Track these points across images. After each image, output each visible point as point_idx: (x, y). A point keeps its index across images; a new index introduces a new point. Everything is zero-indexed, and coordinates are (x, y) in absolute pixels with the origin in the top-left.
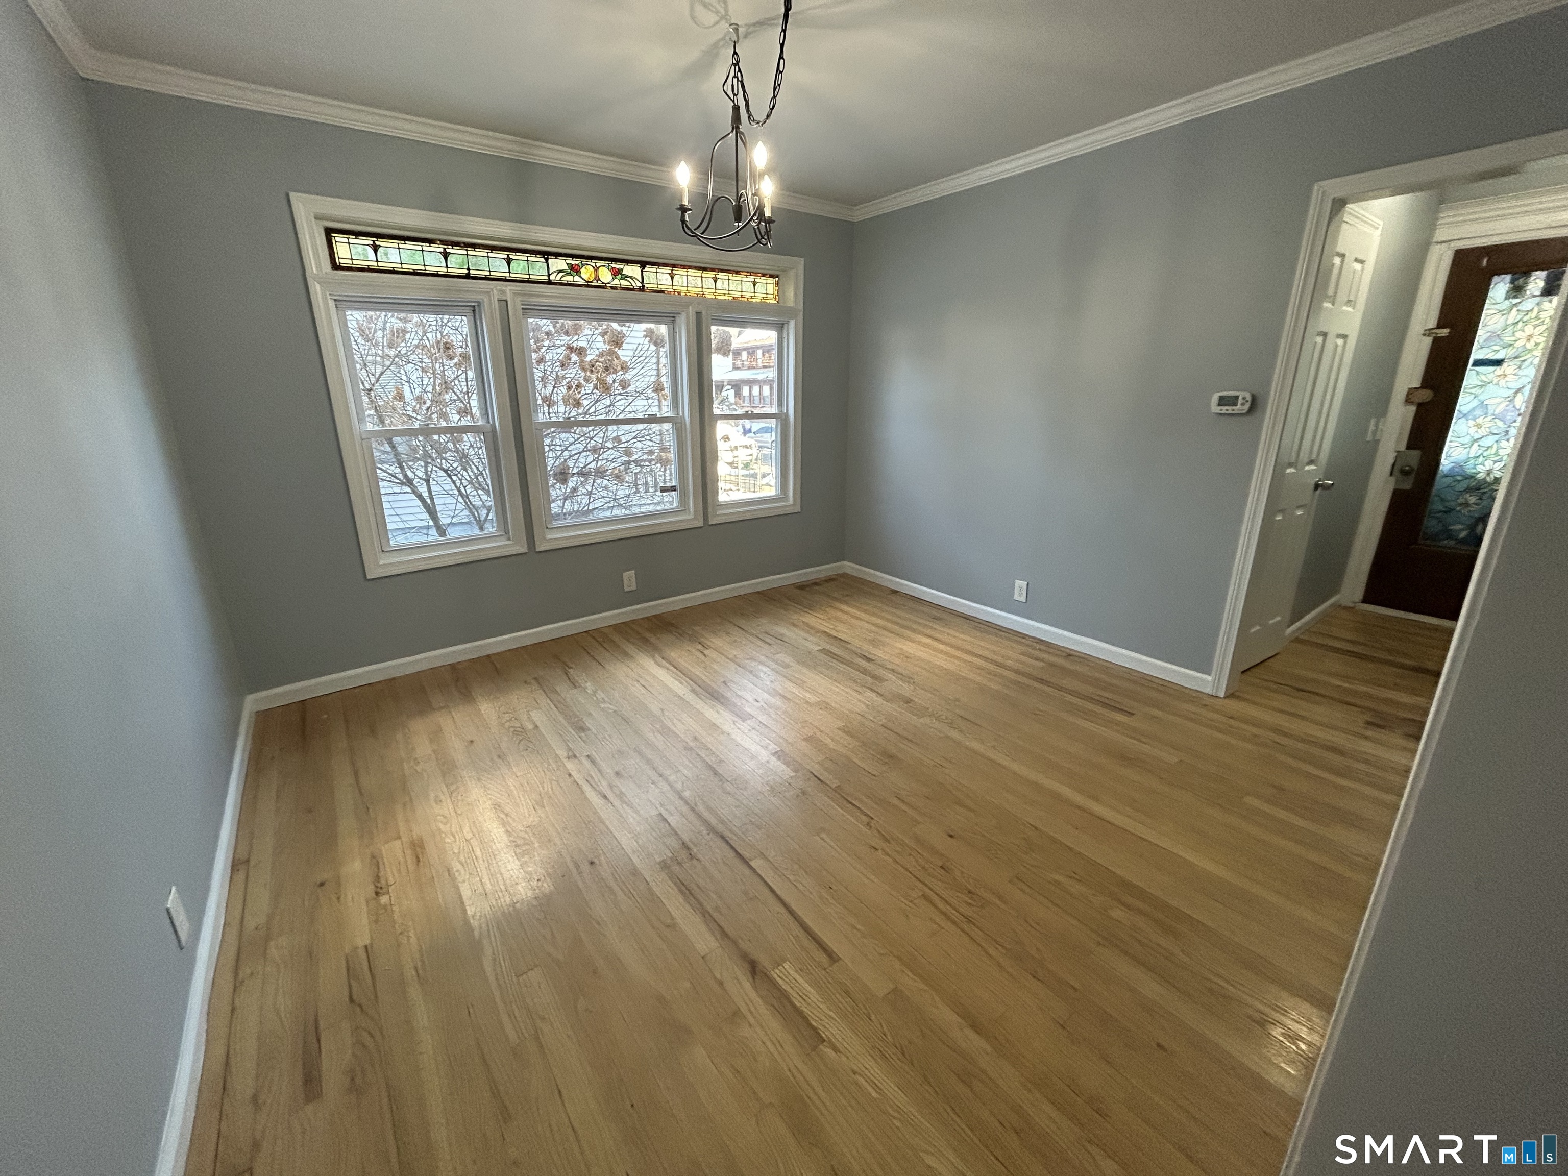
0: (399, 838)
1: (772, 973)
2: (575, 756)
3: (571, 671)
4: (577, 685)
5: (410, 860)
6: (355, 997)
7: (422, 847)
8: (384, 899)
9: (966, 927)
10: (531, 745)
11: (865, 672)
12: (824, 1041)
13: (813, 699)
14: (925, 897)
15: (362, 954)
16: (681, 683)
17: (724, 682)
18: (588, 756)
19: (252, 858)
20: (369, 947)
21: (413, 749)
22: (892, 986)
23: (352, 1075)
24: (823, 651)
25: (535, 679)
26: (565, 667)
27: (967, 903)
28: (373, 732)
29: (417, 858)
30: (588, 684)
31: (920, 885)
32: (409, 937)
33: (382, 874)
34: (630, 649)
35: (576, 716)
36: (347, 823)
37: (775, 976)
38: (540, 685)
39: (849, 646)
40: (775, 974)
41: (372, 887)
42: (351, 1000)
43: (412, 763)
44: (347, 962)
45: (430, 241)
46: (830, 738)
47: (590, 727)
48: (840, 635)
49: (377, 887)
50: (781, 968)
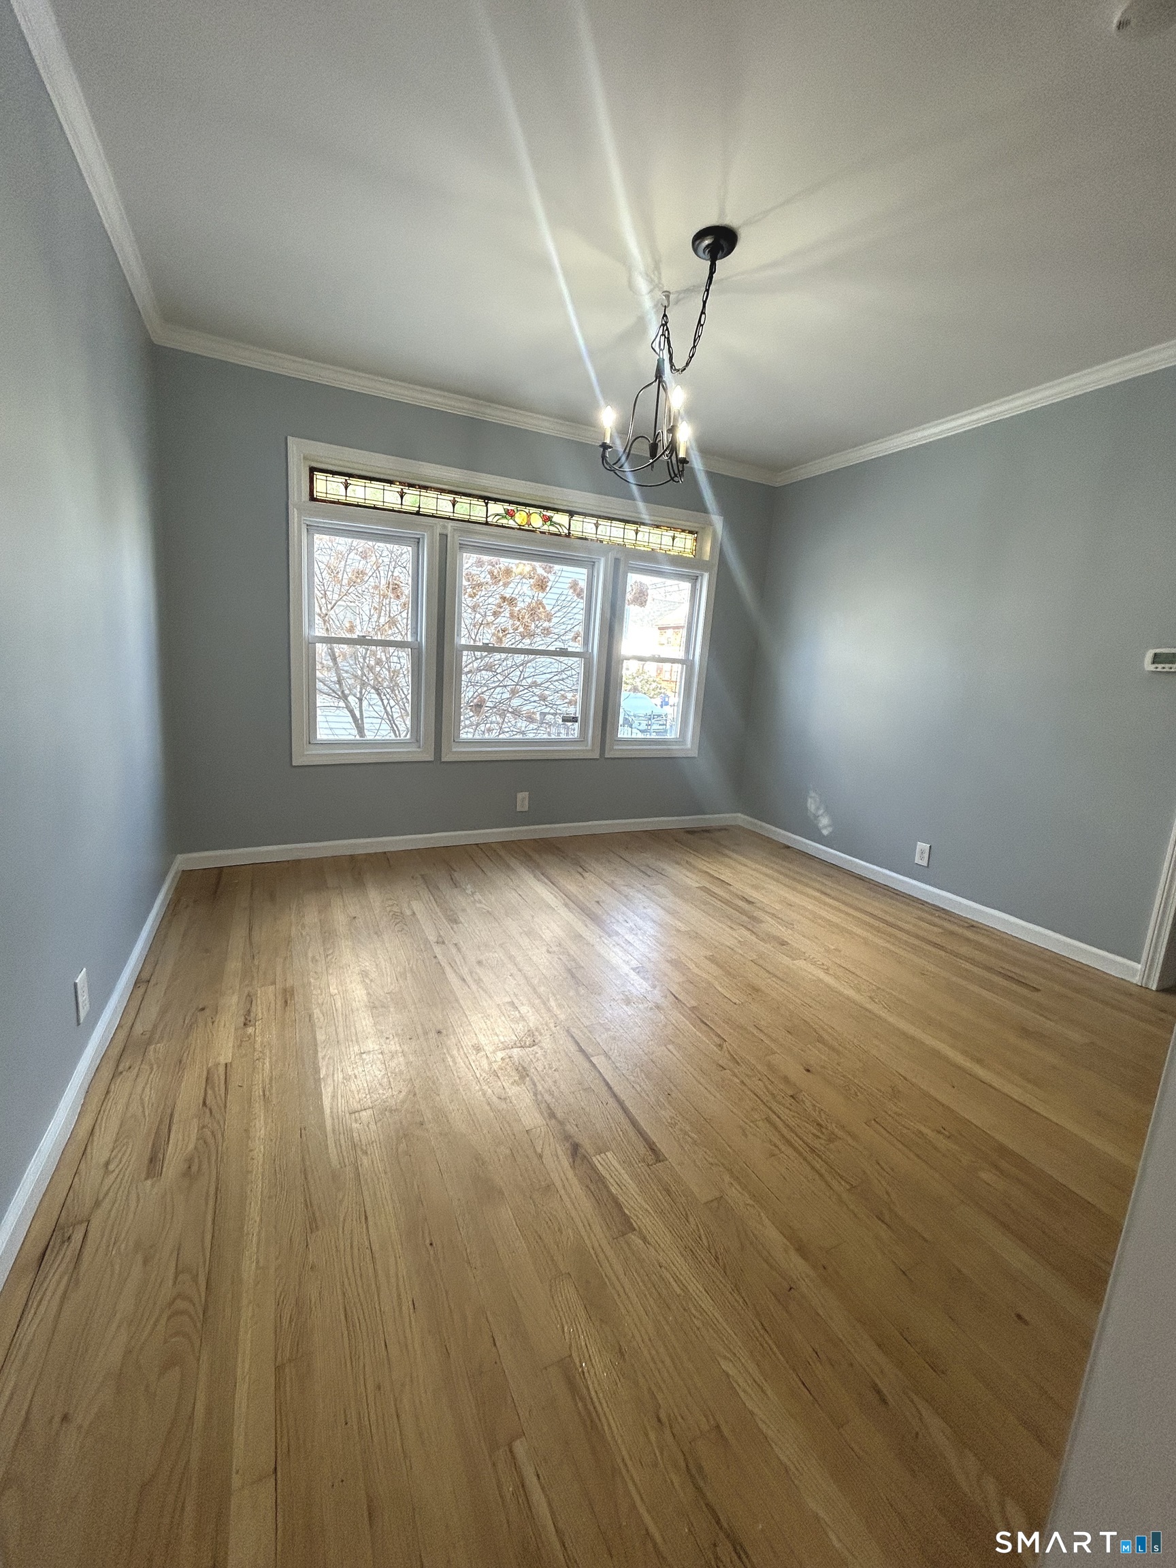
0: (274, 983)
1: (594, 1159)
2: (443, 943)
3: (456, 874)
4: (458, 885)
5: (280, 1003)
6: (208, 1102)
7: (292, 995)
8: (250, 1030)
9: (810, 1158)
10: (405, 927)
11: (743, 912)
12: (635, 1230)
13: (683, 928)
14: (768, 1120)
15: (221, 1070)
16: (555, 897)
17: (598, 902)
18: (456, 944)
19: (152, 980)
20: (229, 1065)
21: (303, 916)
22: (717, 1194)
23: (189, 1161)
24: (704, 889)
25: (422, 876)
26: (451, 869)
27: (814, 1135)
28: (272, 897)
29: (286, 1002)
30: (469, 886)
31: (766, 1109)
32: (264, 1063)
33: (254, 1009)
34: (513, 863)
35: (452, 910)
36: (234, 965)
37: (596, 1162)
38: (426, 882)
39: (731, 888)
40: (596, 1160)
41: (243, 1019)
42: (204, 1104)
43: (299, 927)
44: (208, 1073)
45: (391, 482)
46: (696, 964)
47: (463, 921)
48: (722, 877)
49: (246, 1019)
50: (602, 1155)
